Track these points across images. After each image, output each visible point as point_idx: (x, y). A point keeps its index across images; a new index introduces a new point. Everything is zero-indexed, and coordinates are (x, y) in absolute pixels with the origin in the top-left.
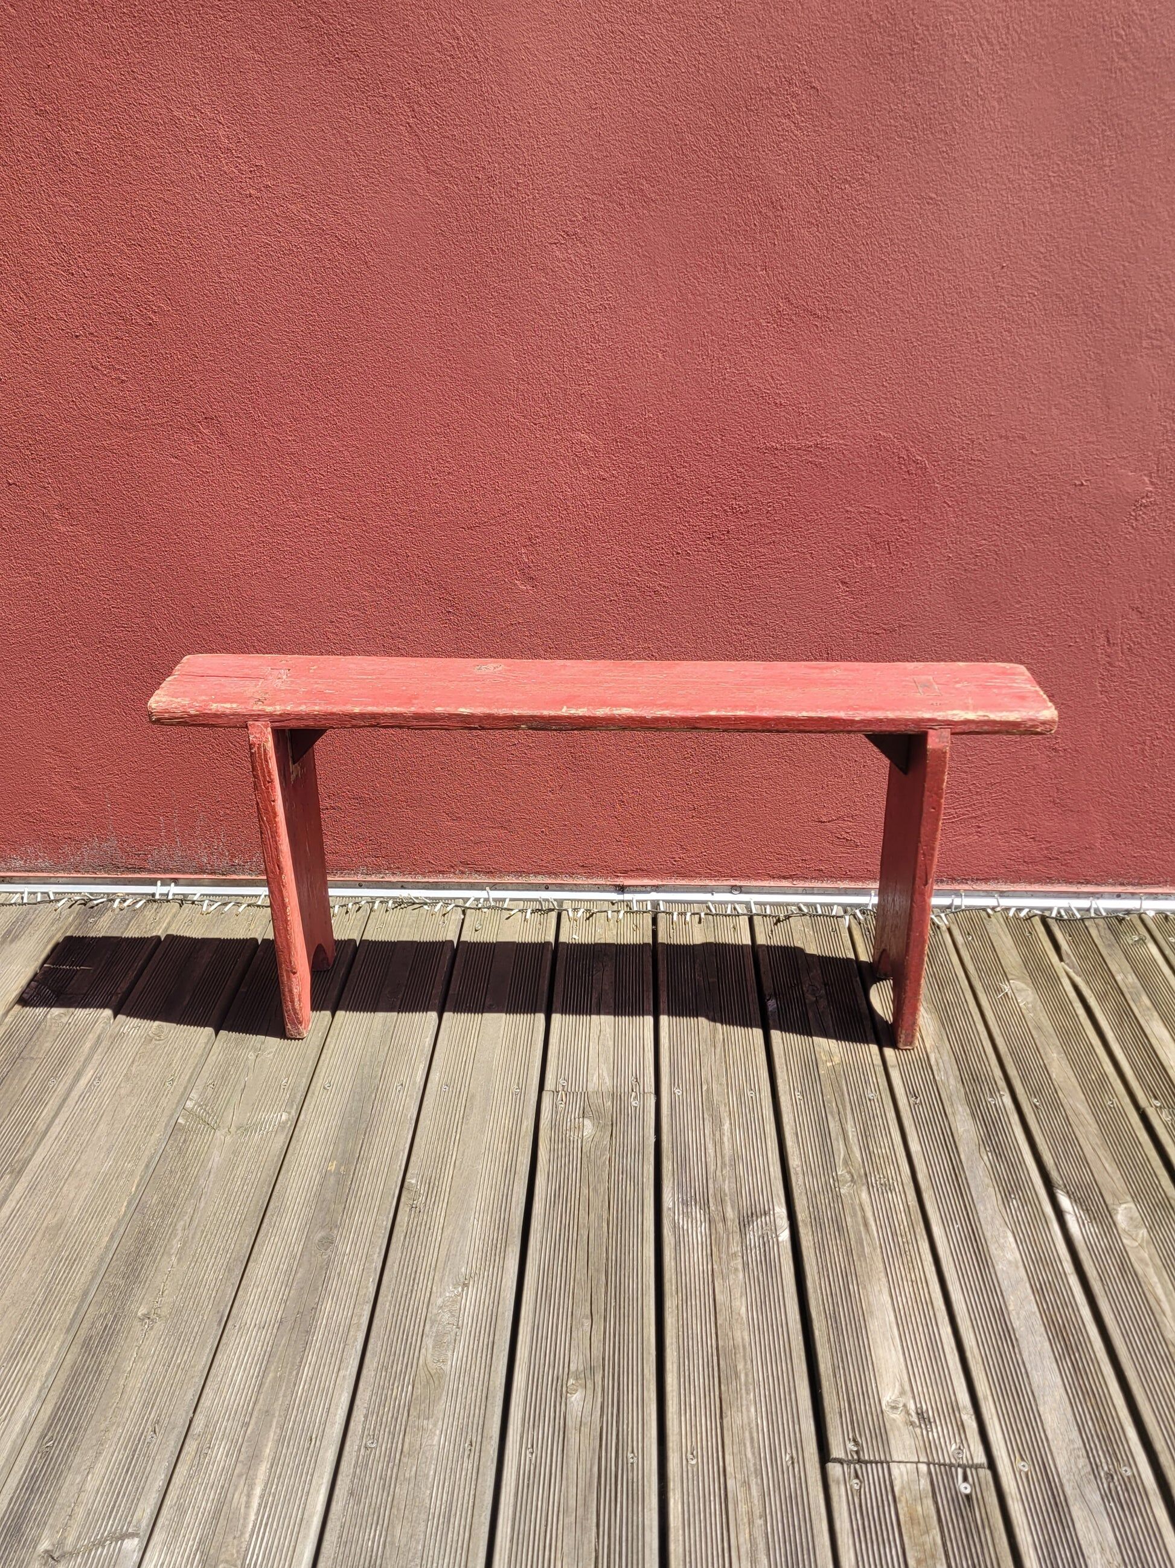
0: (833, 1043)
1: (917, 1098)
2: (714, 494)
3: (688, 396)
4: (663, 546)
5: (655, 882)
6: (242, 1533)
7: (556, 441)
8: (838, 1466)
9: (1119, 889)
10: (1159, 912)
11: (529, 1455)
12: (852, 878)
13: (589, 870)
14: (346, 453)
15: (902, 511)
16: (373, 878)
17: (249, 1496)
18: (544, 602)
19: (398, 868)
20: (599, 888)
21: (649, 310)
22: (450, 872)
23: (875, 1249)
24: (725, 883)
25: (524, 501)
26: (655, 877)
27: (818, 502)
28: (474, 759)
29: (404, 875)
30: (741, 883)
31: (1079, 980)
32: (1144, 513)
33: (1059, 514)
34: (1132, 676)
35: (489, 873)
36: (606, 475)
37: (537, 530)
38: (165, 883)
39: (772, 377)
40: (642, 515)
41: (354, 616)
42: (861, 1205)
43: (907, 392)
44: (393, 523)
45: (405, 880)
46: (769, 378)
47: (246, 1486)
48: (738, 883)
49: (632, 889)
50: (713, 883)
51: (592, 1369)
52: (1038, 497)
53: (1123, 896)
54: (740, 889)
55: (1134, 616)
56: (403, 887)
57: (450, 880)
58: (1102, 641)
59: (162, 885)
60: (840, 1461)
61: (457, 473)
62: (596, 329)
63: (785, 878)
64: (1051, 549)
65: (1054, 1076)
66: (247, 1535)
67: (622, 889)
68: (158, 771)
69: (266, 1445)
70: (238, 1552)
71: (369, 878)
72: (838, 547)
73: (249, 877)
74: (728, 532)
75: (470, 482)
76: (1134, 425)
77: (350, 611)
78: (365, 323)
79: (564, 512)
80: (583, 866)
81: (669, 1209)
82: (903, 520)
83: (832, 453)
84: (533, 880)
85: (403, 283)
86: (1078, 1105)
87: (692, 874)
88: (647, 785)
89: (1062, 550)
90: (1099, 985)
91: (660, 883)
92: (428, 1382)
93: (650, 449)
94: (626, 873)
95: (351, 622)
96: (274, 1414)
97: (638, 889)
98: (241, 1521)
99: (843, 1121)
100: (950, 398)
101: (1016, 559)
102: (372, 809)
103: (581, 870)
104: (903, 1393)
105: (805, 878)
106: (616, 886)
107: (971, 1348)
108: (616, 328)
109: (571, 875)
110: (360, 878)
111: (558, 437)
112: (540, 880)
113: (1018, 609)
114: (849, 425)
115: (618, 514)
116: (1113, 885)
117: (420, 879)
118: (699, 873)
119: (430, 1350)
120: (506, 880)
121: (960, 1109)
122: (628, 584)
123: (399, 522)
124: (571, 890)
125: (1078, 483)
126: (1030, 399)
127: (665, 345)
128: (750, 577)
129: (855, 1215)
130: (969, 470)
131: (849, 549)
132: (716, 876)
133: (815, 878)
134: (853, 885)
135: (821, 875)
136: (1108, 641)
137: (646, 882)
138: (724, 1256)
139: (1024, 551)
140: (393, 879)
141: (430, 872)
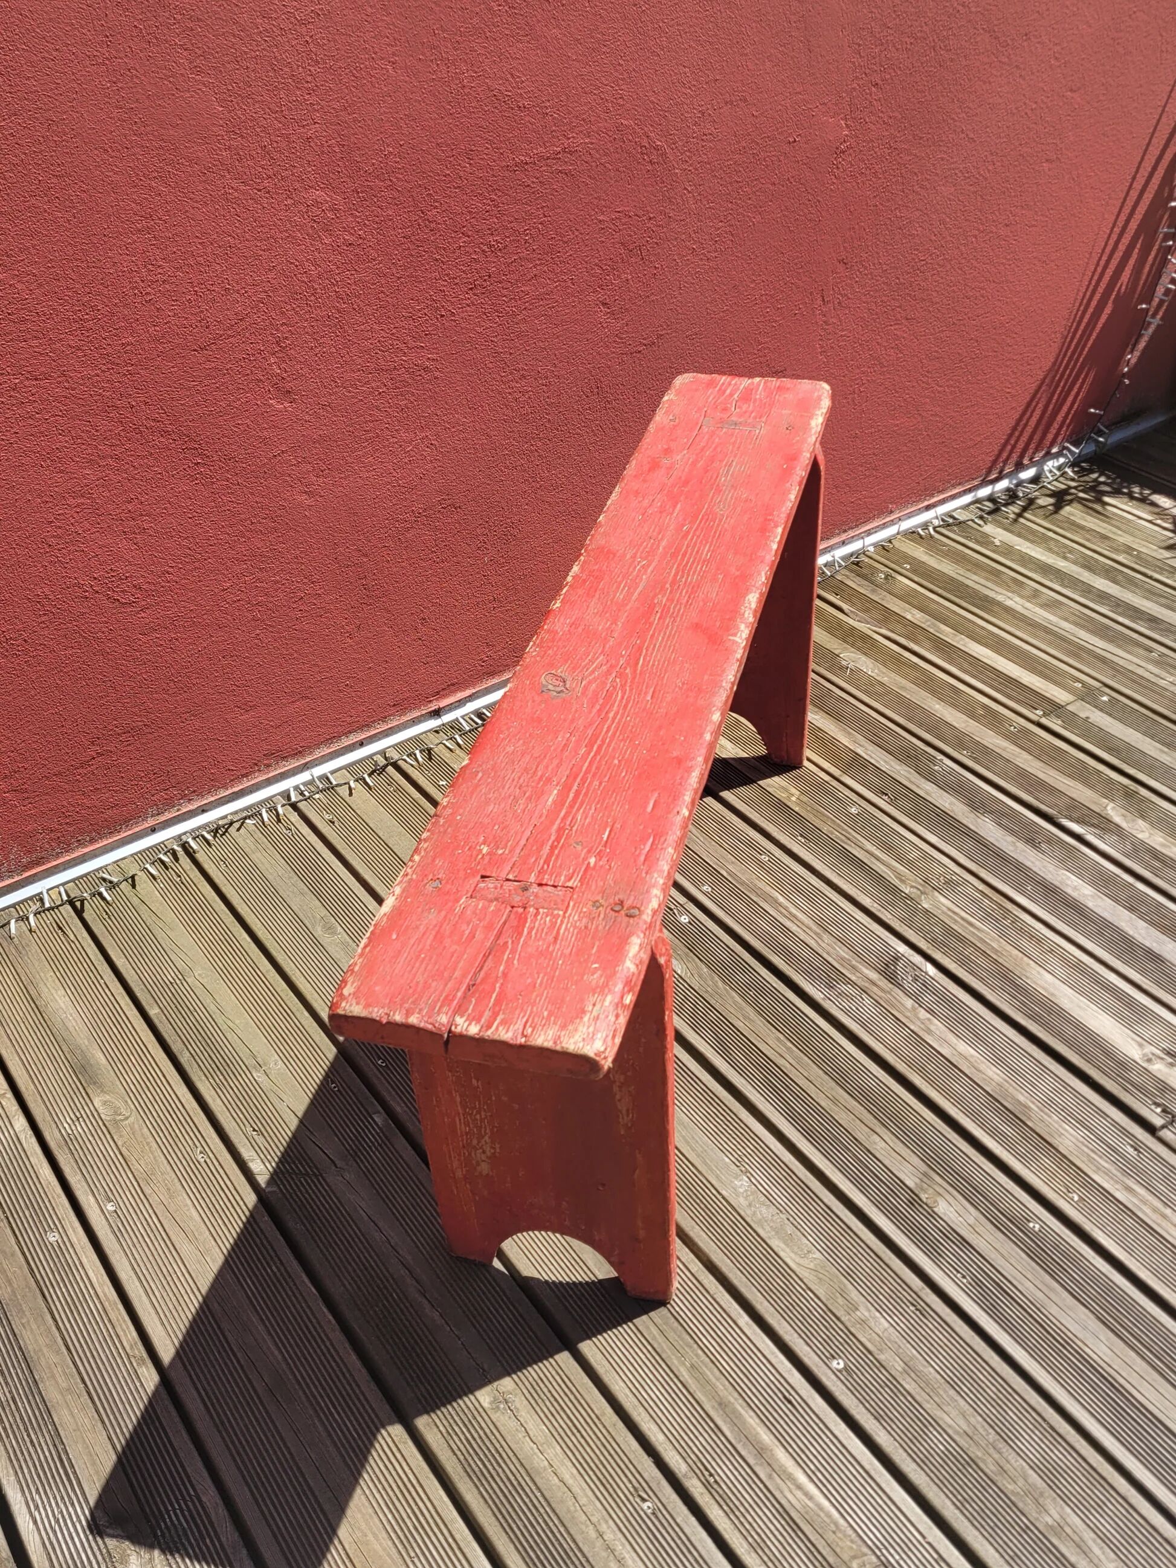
0: (776, 779)
1: (887, 794)
2: (470, 233)
3: (427, 116)
4: (426, 311)
5: (468, 692)
6: (836, 1524)
7: (287, 208)
8: (1165, 1130)
9: (844, 537)
10: (875, 545)
11: (965, 1281)
13: (401, 706)
14: (20, 286)
15: (649, 208)
16: (167, 816)
17: (799, 1487)
18: (307, 418)
19: (194, 791)
20: (415, 722)
21: (369, 10)
22: (254, 772)
23: (999, 942)
25: (263, 295)
26: (466, 687)
27: (572, 217)
29: (203, 796)
31: (884, 631)
32: (843, 160)
33: (779, 178)
34: (843, 330)
35: (298, 754)
36: (351, 239)
37: (284, 328)
39: (512, 75)
40: (399, 278)
41: (78, 506)
42: (949, 909)
43: (642, 68)
44: (104, 368)
45: (206, 802)
46: (509, 76)
47: (787, 1481)
49: (447, 708)
51: (925, 1174)
52: (761, 163)
53: (846, 542)
55: (841, 268)
56: (204, 811)
57: (256, 781)
58: (819, 301)
60: (1163, 1127)
61: (174, 280)
62: (312, 46)
64: (775, 217)
65: (955, 725)
66: (841, 1521)
67: (437, 713)
69: (758, 1433)
70: (852, 1541)
71: (162, 818)
72: (596, 265)
74: (490, 276)
75: (193, 287)
76: (831, 67)
77: (71, 501)
78: (8, 89)
79: (313, 298)
80: (394, 705)
81: (823, 999)
82: (650, 219)
83: (580, 156)
84: (346, 742)
85: (51, 20)
88: (446, 592)
89: (784, 216)
90: (899, 628)
91: (473, 691)
92: (820, 1279)
93: (396, 195)
94: (439, 694)
95: (75, 515)
96: (729, 1402)
97: (453, 706)
98: (822, 1515)
99: (860, 844)
100: (681, 67)
101: (748, 236)
102: (150, 736)
103: (393, 710)
104: (1141, 1045)
106: (430, 712)
107: (1141, 980)
108: (335, 41)
109: (384, 719)
110: (151, 822)
111: (289, 201)
112: (354, 738)
113: (753, 289)
114: (593, 119)
115: (373, 284)
116: (839, 534)
117: (223, 793)
118: (507, 665)
119: (788, 1250)
120: (318, 753)
121: (927, 788)
122: (395, 368)
123: (113, 363)
124: (387, 736)
125: (791, 140)
126: (746, 55)
127: (394, 54)
128: (517, 324)
129: (956, 921)
130: (703, 147)
131: (606, 265)
136: (824, 300)
137: (460, 696)
138: (908, 1014)
139: (754, 224)
140: (191, 807)
141: (232, 780)
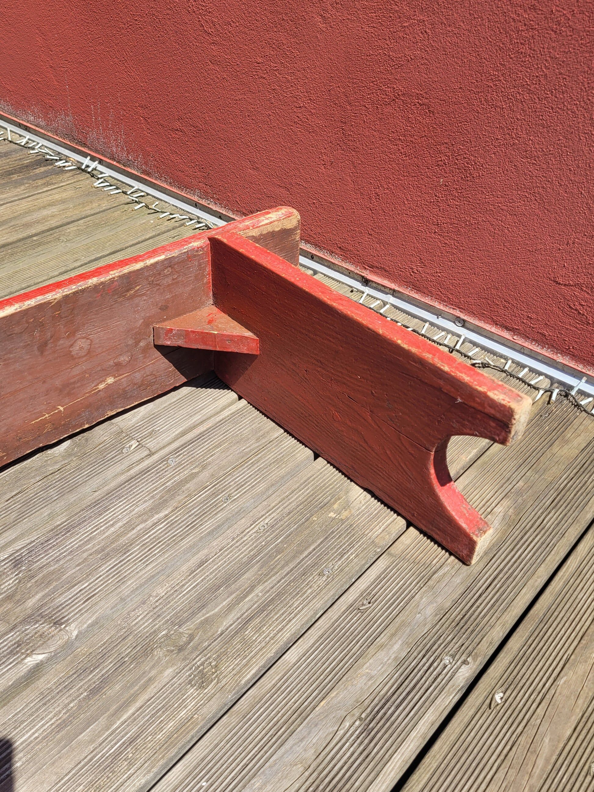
1: (369, 603)
5: (393, 286)
12: (574, 357)
13: (345, 253)
16: (203, 202)
19: (218, 199)
20: (350, 274)
24: (451, 311)
26: (394, 281)
28: (271, 113)
29: (221, 207)
30: (466, 318)
38: (93, 159)
45: (222, 212)
48: (462, 316)
49: (372, 284)
50: (441, 307)
54: (464, 324)
59: (90, 159)
63: (507, 328)
65: (561, 681)
67: (366, 282)
68: (89, 65)
71: (201, 201)
73: (136, 173)
86: (547, 740)
87: (426, 291)
88: (401, 184)
91: (397, 288)
94: (373, 268)
97: (378, 286)
103: (338, 251)
105: (526, 337)
106: (361, 276)
109: (331, 252)
110: (196, 198)
118: (431, 293)
121: (396, 647)
124: (329, 267)
132: (445, 302)
133: (536, 341)
134: (572, 364)
135: (542, 340)
137: (386, 283)
140: (214, 208)
141: (237, 211)
